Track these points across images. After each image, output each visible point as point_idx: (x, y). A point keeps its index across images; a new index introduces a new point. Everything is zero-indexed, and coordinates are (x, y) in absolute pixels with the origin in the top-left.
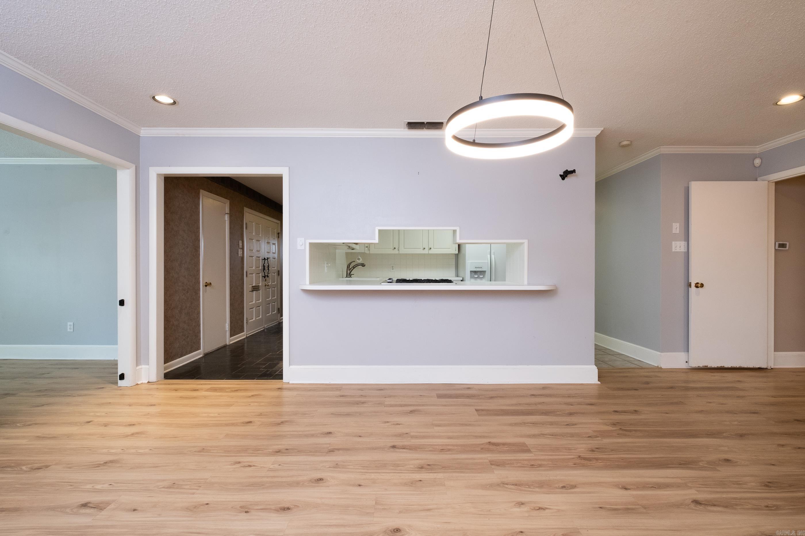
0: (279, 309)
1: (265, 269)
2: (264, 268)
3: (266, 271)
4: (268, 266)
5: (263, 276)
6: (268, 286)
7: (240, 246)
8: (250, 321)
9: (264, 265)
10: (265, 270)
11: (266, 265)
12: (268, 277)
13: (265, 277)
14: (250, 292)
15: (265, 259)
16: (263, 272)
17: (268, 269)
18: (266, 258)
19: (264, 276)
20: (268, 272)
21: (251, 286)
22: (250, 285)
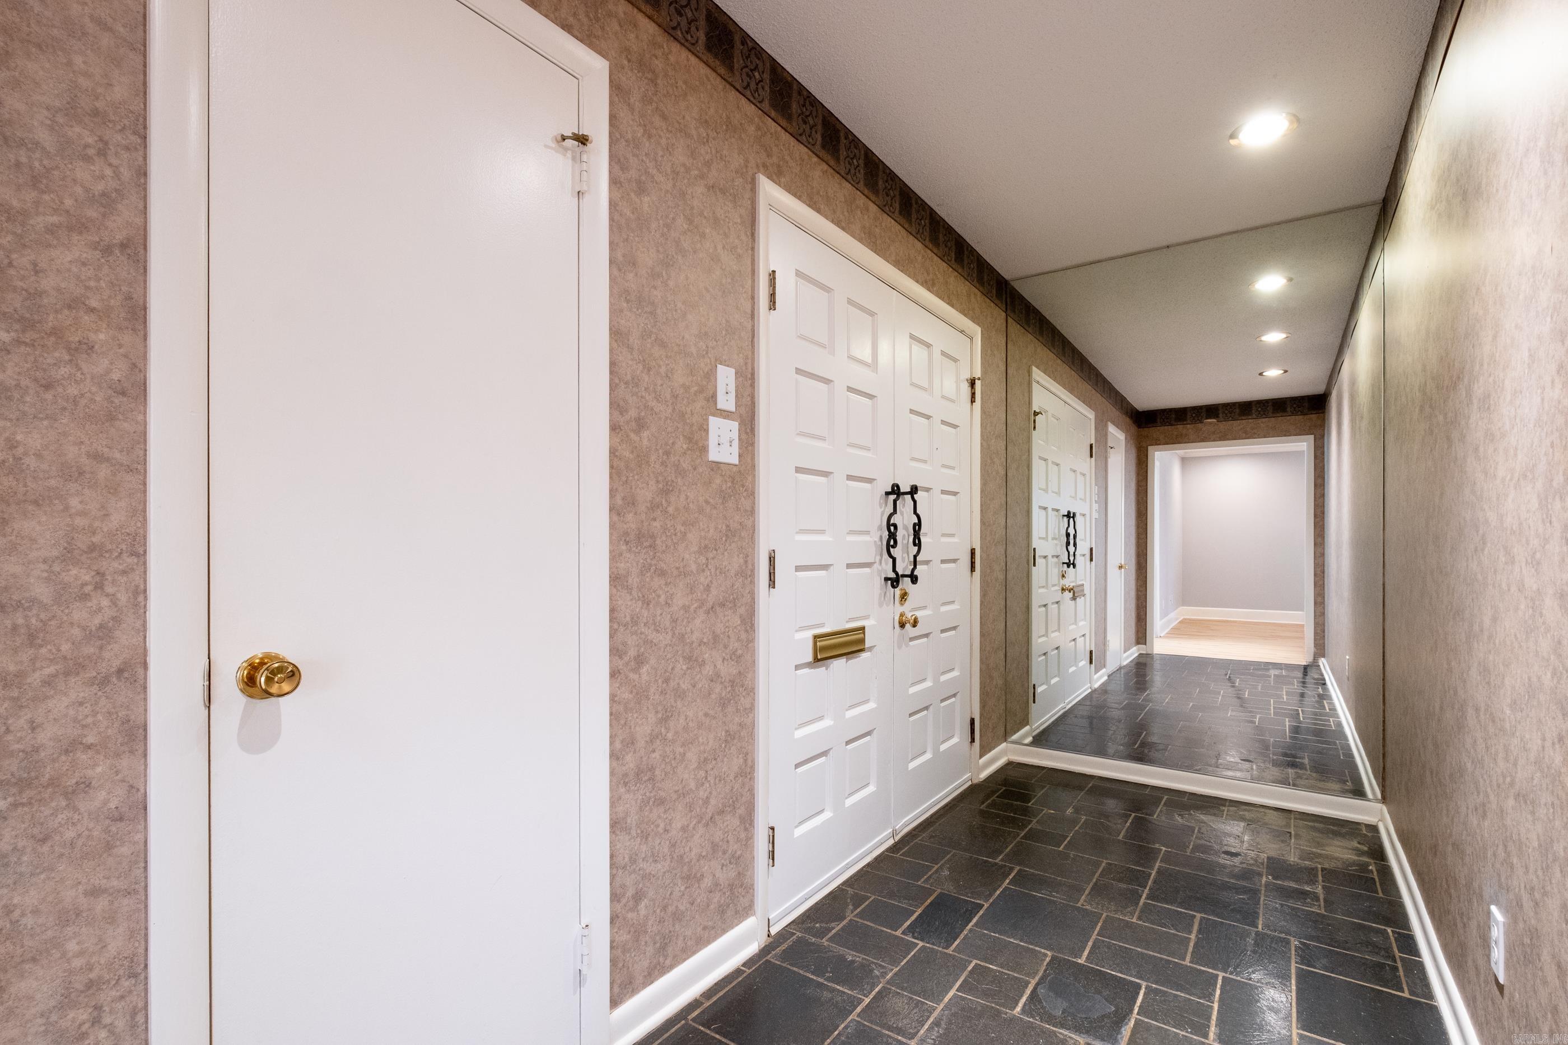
0: (972, 722)
1: (895, 542)
2: (892, 536)
3: (903, 554)
4: (915, 525)
5: (886, 579)
6: (915, 624)
7: (726, 401)
8: (798, 832)
9: (892, 522)
10: (894, 547)
11: (904, 519)
12: (914, 579)
13: (895, 582)
14: (798, 667)
15: (895, 491)
16: (886, 555)
17: (917, 542)
18: (905, 488)
19: (893, 575)
20: (915, 557)
21: (809, 634)
22: (802, 629)
